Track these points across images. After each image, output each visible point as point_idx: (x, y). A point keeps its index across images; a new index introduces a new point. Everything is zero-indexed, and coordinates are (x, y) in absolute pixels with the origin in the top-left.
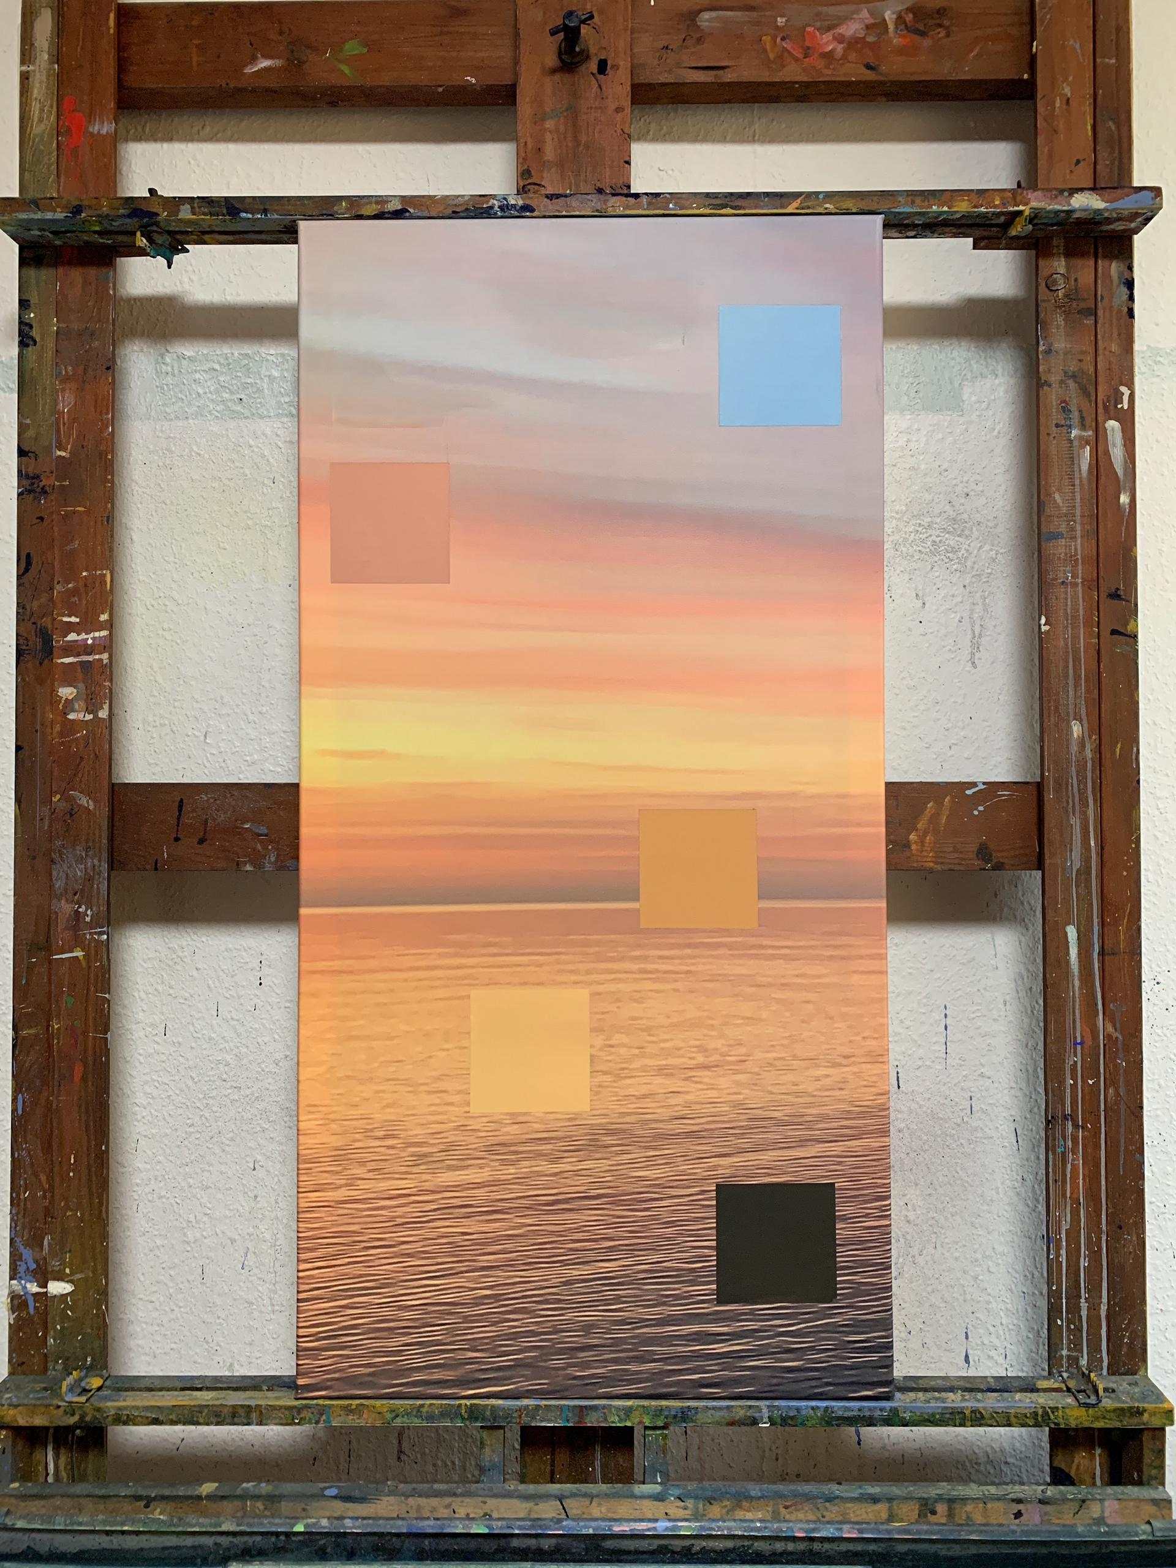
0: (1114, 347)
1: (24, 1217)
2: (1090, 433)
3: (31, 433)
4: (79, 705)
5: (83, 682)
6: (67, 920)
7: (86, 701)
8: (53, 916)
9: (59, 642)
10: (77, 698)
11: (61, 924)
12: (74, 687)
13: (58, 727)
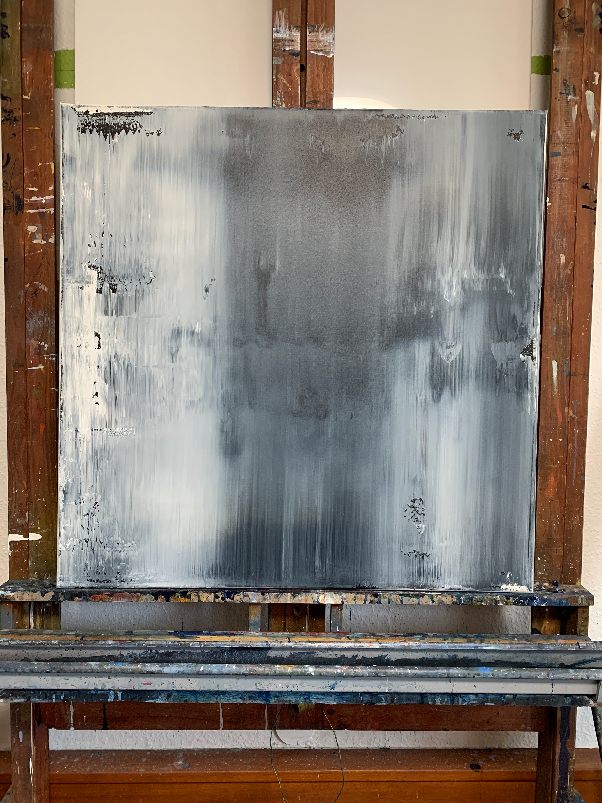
0: (592, 50)
1: (15, 502)
2: (578, 98)
3: (8, 87)
4: (39, 236)
5: (41, 223)
6: (35, 349)
7: (42, 233)
8: (27, 347)
9: (27, 201)
10: (37, 232)
11: (32, 351)
12: (36, 226)
13: (27, 248)
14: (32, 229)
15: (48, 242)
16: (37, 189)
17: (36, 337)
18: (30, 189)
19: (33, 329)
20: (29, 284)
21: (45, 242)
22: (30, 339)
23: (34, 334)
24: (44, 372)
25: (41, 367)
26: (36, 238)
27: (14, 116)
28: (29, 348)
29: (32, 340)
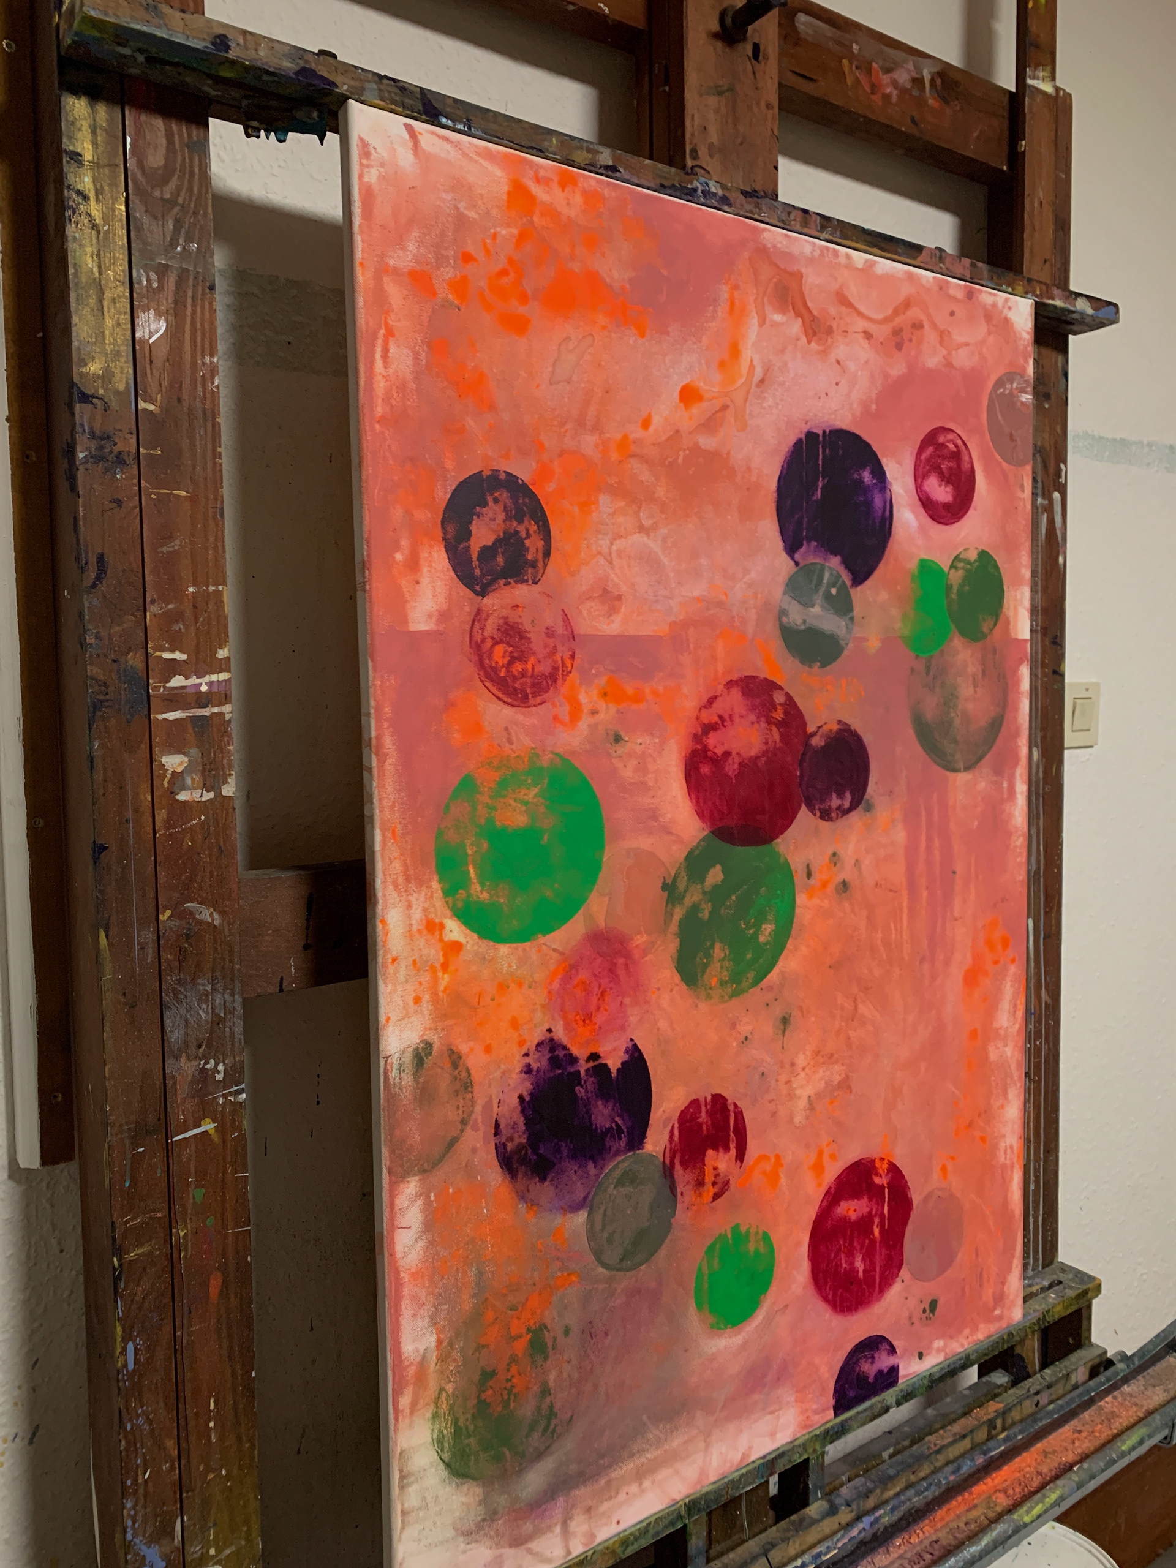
2: (1047, 502)
4: (193, 780)
5: (198, 747)
6: (192, 1083)
7: (203, 771)
8: (169, 1083)
9: (157, 688)
10: (188, 770)
11: (182, 1092)
12: (184, 754)
13: (161, 815)
14: (173, 762)
15: (218, 795)
16: (184, 657)
17: (193, 1050)
18: (167, 655)
19: (182, 1032)
20: (168, 913)
21: (211, 795)
22: (177, 1058)
23: (186, 1044)
24: (216, 1139)
25: (208, 1126)
26: (184, 788)
27: (116, 449)
28: (175, 1083)
29: (183, 1059)
